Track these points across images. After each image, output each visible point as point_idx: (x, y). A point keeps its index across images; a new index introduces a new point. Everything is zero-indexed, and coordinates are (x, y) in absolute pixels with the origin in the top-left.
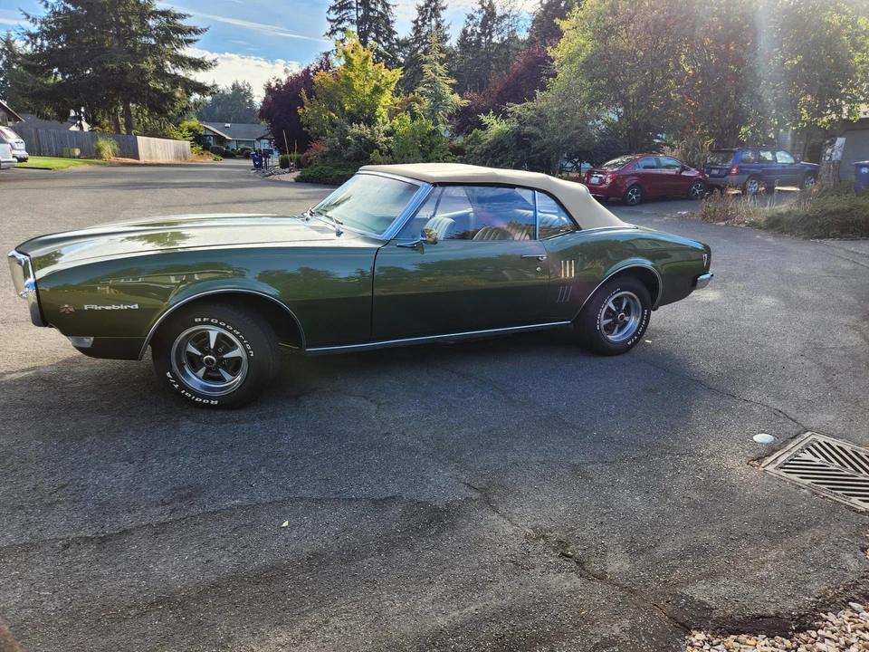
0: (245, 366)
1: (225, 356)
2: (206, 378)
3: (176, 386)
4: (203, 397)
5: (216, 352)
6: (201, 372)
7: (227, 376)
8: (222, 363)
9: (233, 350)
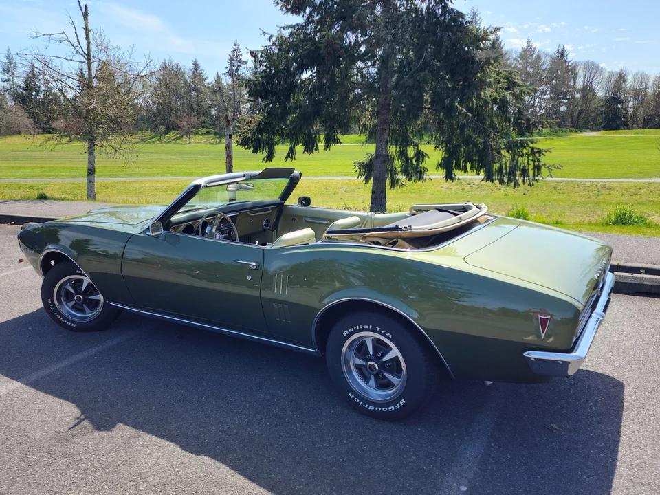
0: (100, 307)
1: (89, 297)
2: (73, 308)
3: (52, 309)
4: (68, 320)
5: (84, 294)
6: (71, 304)
7: (87, 310)
8: (86, 301)
9: (96, 295)
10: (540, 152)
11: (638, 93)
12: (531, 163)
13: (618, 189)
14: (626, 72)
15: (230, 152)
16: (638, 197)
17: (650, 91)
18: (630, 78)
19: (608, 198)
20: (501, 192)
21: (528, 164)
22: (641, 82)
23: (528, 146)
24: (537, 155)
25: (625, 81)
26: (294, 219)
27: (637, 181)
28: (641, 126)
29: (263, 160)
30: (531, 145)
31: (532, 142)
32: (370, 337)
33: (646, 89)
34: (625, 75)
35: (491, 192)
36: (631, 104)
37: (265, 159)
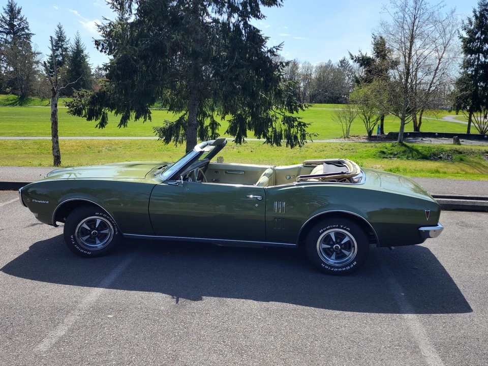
1: (101, 232)
6: (86, 238)
7: (98, 241)
9: (105, 229)
10: (305, 125)
11: (306, 77)
12: (299, 132)
13: (311, 147)
14: (298, 62)
15: (56, 118)
16: (325, 152)
17: (313, 76)
18: (300, 66)
19: (307, 153)
20: (235, 150)
21: (297, 132)
22: (308, 70)
23: (297, 121)
24: (303, 127)
25: (297, 68)
26: (217, 172)
27: (322, 141)
28: (309, 100)
29: (97, 126)
30: (298, 120)
31: (299, 118)
32: (332, 232)
33: (311, 74)
34: (297, 63)
35: (227, 150)
36: (302, 85)
37: (98, 126)
